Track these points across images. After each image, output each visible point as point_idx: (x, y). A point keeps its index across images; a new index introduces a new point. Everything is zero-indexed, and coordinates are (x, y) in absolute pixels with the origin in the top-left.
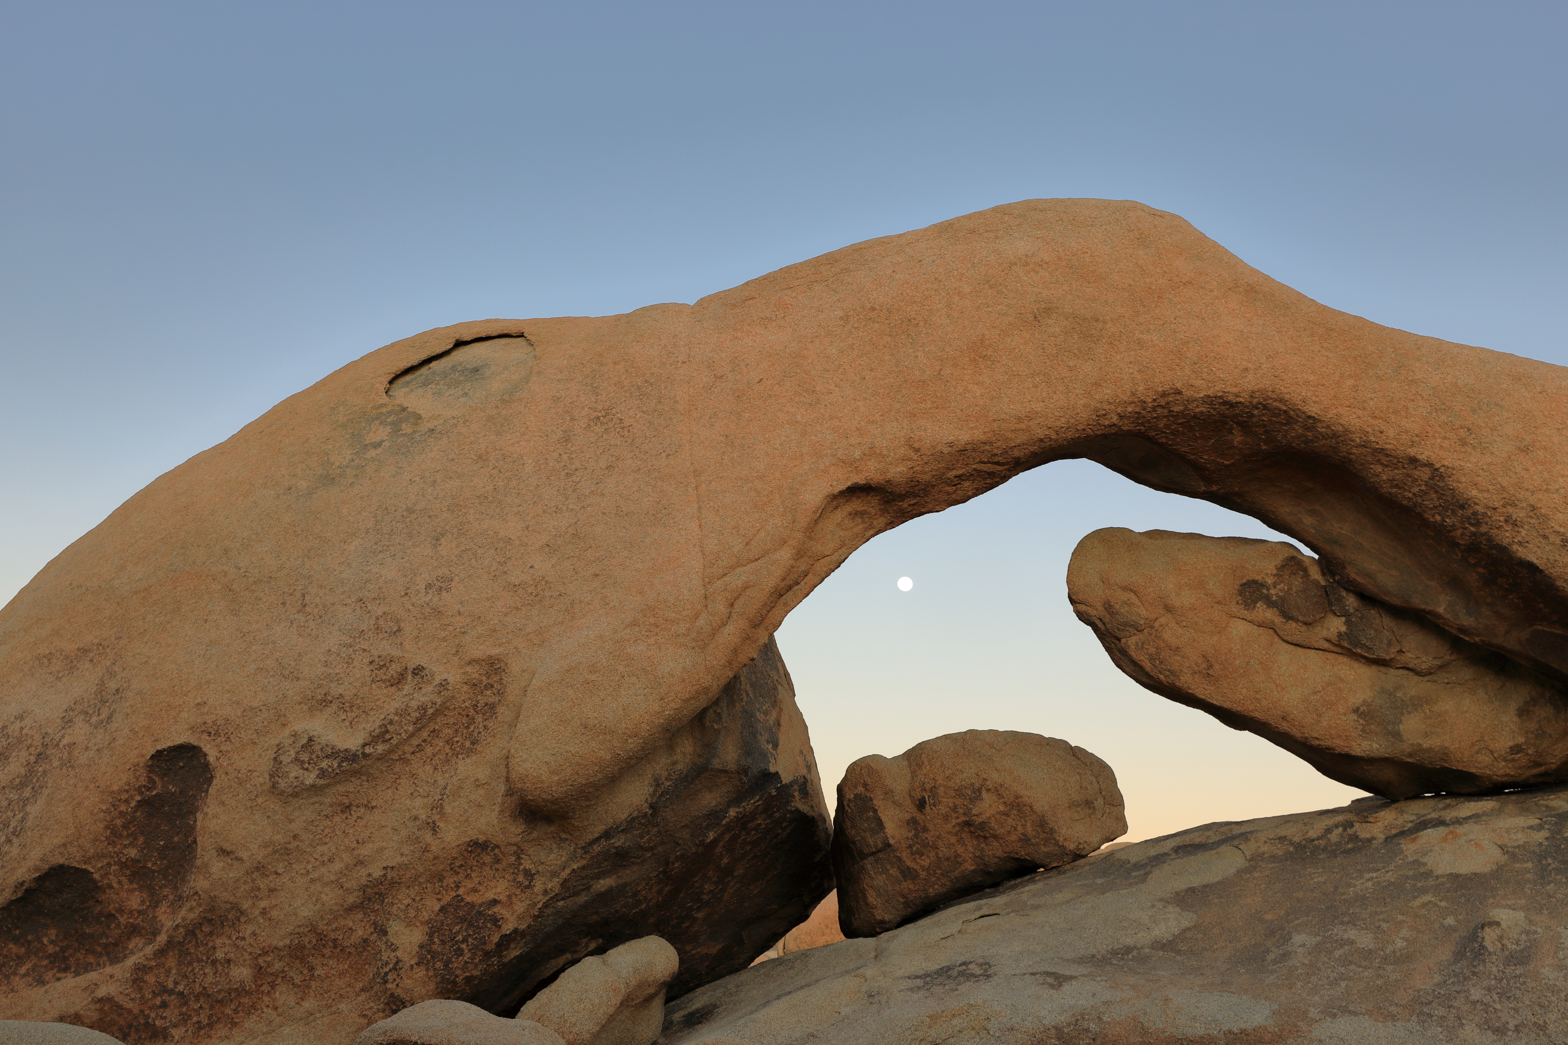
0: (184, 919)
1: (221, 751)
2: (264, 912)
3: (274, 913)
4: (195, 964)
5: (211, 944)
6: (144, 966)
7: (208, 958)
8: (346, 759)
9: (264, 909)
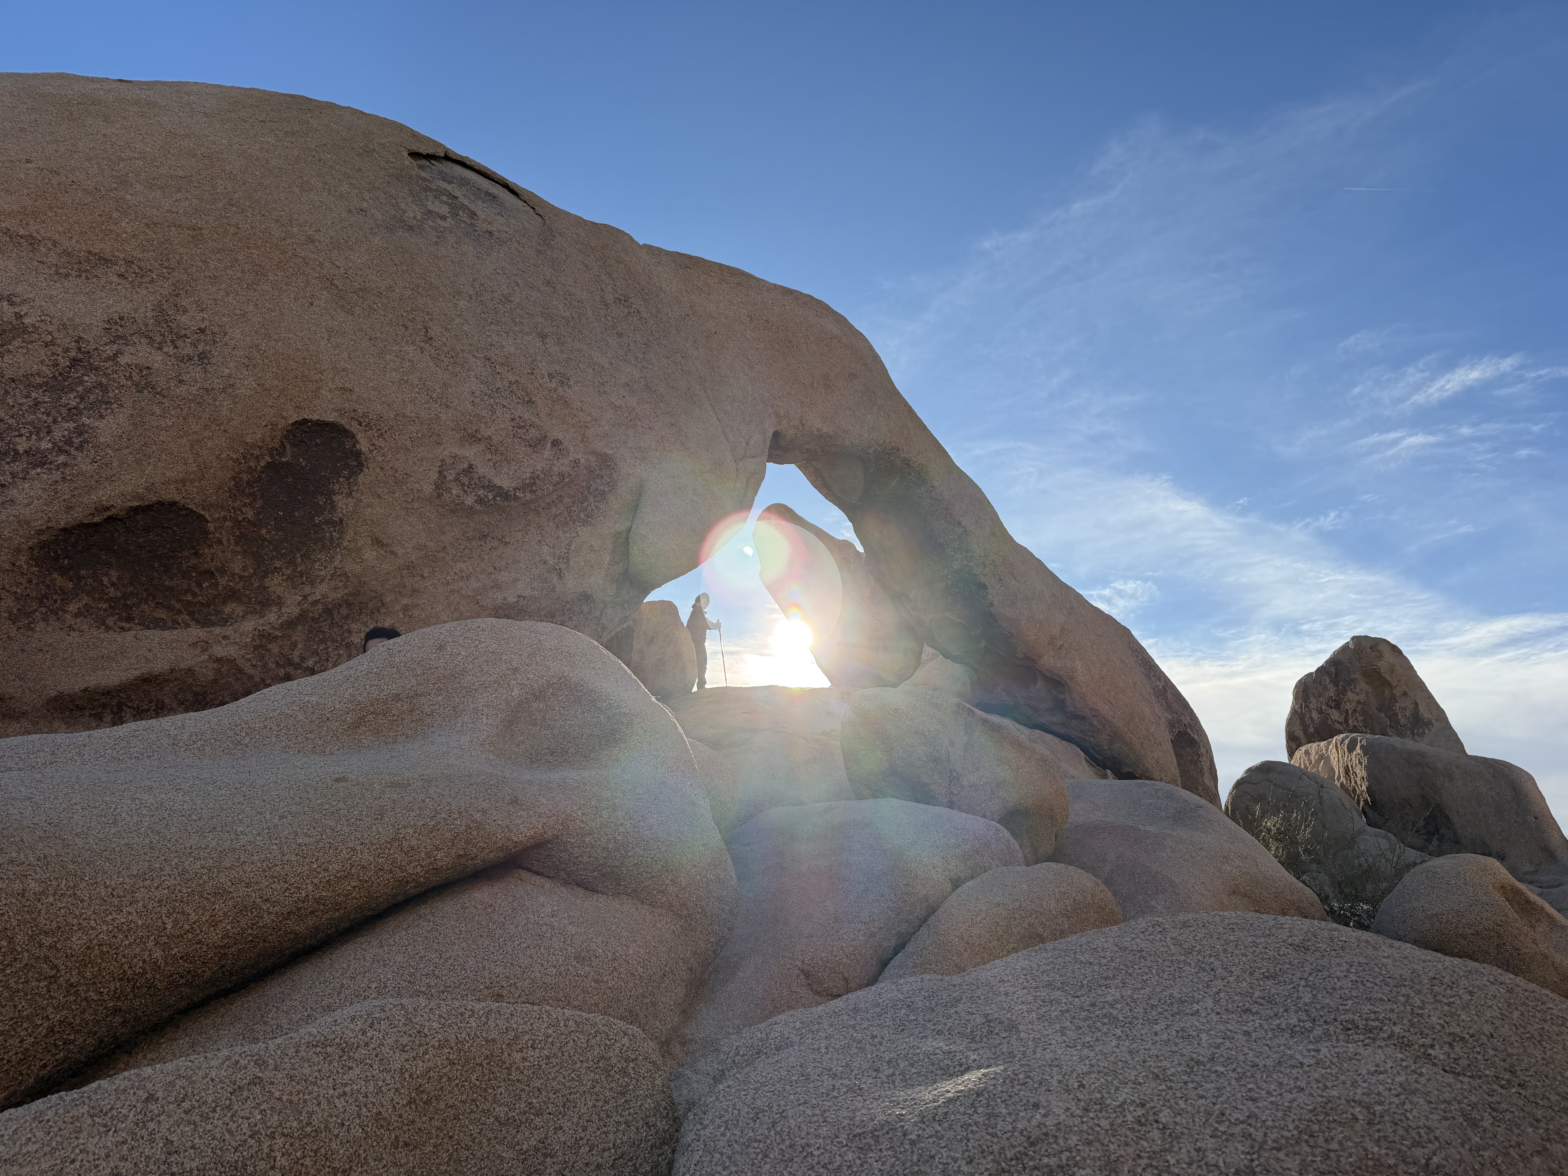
0: (324, 596)
1: (373, 445)
2: (406, 609)
3: (416, 612)
4: (329, 643)
5: (346, 627)
6: (269, 634)
7: (342, 640)
8: (500, 495)
9: (406, 606)
